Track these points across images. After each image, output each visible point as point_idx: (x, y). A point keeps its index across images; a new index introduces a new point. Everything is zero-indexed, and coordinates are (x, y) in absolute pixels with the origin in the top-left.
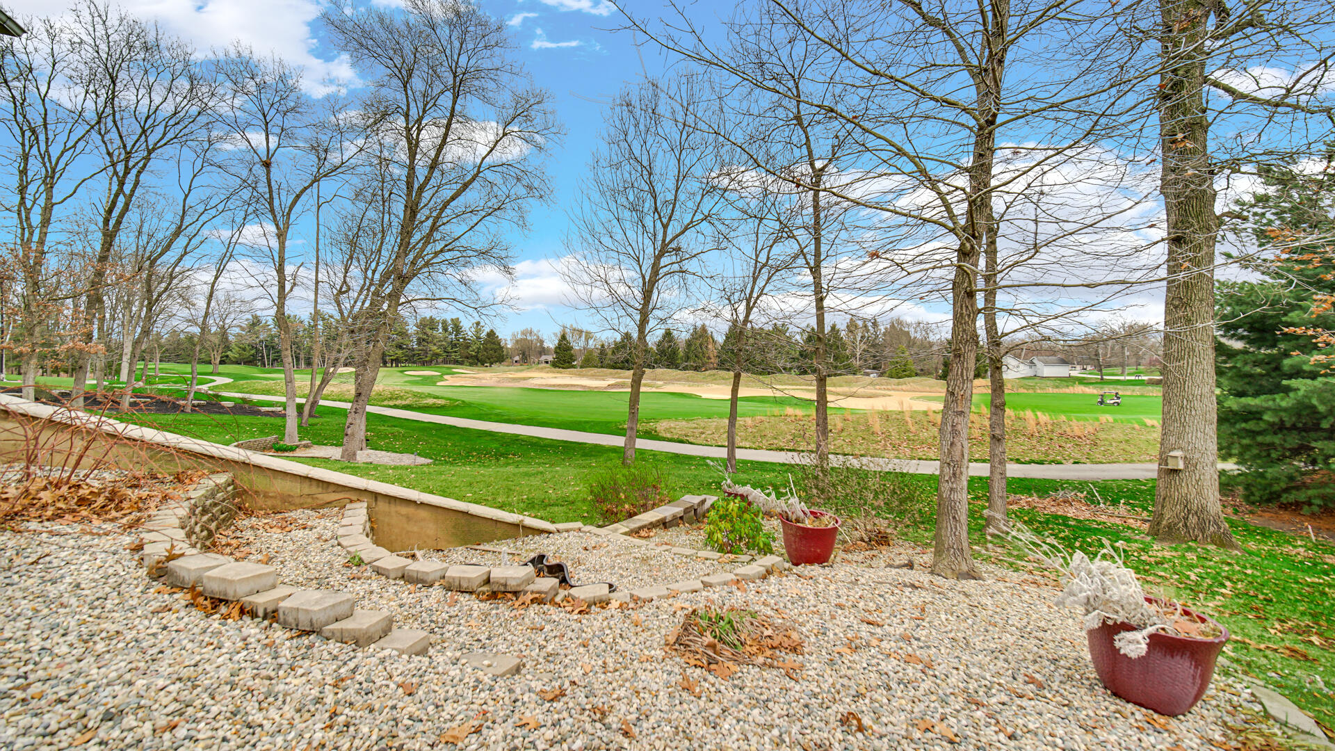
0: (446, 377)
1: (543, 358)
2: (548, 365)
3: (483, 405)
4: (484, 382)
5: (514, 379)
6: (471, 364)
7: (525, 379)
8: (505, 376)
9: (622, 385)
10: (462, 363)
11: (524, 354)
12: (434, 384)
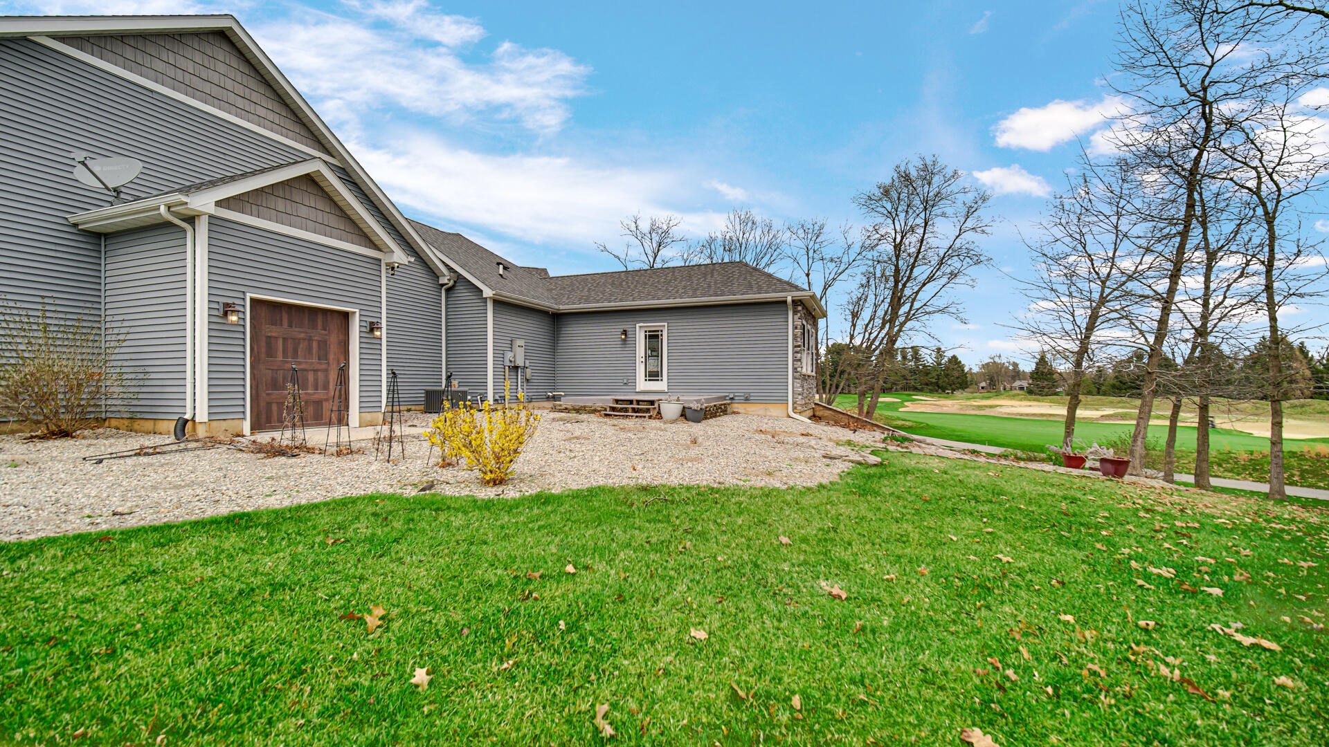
0: (906, 404)
1: (1017, 384)
2: (1021, 392)
3: (945, 428)
4: (945, 410)
5: (980, 407)
6: (931, 391)
7: (991, 407)
8: (968, 403)
9: (1123, 417)
10: (921, 390)
11: (991, 379)
12: (896, 410)
